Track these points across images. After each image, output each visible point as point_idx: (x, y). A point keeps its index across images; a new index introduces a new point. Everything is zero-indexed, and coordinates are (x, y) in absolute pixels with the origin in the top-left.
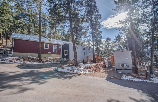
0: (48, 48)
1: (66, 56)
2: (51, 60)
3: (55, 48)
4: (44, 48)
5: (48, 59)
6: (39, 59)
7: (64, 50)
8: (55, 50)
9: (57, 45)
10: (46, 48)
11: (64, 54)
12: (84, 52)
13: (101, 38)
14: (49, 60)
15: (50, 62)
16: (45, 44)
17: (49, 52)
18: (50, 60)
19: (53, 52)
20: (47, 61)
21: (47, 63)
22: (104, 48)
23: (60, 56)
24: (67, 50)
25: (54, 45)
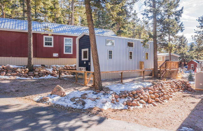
0: (52, 46)
1: (85, 63)
2: (56, 72)
3: (68, 43)
4: (44, 46)
5: (50, 70)
6: (27, 69)
7: (83, 50)
8: (68, 49)
9: (72, 39)
10: (49, 45)
11: (83, 59)
12: (131, 53)
13: (179, 14)
14: (51, 72)
15: (52, 75)
16: (44, 37)
17: (54, 54)
18: (54, 71)
19: (65, 53)
20: (47, 73)
21: (45, 77)
22: (196, 38)
23: (75, 62)
24: (87, 50)
25: (65, 38)
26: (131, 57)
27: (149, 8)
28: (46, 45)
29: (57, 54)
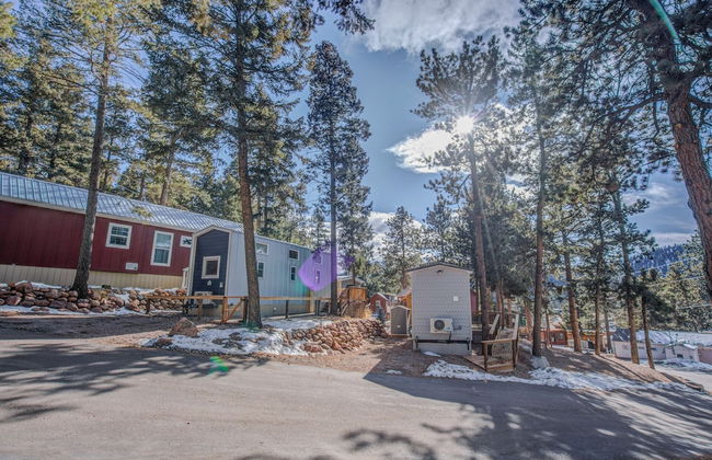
0: (127, 247)
1: (210, 283)
2: (137, 302)
3: (162, 243)
4: (108, 244)
5: (124, 298)
6: (76, 293)
7: (206, 259)
8: (162, 255)
9: (172, 235)
10: (118, 243)
11: (204, 276)
12: (293, 270)
13: (366, 211)
14: (127, 302)
15: (130, 308)
16: (111, 225)
17: (128, 264)
18: (134, 299)
19: (153, 263)
20: (118, 304)
21: (115, 312)
22: (385, 253)
23: (185, 283)
24: (218, 258)
25: (157, 232)
26: (293, 278)
27: (324, 197)
28: (112, 242)
29: (136, 265)
